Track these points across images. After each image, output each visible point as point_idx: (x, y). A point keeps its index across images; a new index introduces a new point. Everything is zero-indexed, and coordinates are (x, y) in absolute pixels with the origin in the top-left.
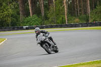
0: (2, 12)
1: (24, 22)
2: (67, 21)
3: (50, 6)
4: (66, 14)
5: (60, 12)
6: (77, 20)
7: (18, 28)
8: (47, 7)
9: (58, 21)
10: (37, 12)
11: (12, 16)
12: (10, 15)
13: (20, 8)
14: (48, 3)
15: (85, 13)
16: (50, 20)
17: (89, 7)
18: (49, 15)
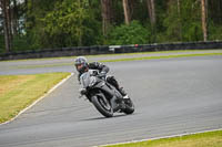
0: (64, 15)
1: (112, 38)
2: (205, 35)
4: (203, 18)
5: (190, 15)
7: (98, 49)
8: (162, 4)
9: (186, 36)
10: (140, 15)
11: (85, 22)
12: (81, 21)
13: (104, 6)
16: (169, 32)
18: (166, 22)
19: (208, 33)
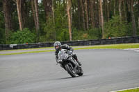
1: (11, 39)
2: (71, 37)
3: (47, 15)
4: (70, 26)
5: (61, 25)
6: (85, 35)
7: (2, 46)
8: (43, 17)
10: (30, 24)
13: (6, 19)
14: (45, 12)
15: (97, 25)
16: (47, 35)
17: (102, 17)
18: (46, 29)
19: (72, 36)
